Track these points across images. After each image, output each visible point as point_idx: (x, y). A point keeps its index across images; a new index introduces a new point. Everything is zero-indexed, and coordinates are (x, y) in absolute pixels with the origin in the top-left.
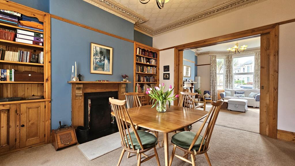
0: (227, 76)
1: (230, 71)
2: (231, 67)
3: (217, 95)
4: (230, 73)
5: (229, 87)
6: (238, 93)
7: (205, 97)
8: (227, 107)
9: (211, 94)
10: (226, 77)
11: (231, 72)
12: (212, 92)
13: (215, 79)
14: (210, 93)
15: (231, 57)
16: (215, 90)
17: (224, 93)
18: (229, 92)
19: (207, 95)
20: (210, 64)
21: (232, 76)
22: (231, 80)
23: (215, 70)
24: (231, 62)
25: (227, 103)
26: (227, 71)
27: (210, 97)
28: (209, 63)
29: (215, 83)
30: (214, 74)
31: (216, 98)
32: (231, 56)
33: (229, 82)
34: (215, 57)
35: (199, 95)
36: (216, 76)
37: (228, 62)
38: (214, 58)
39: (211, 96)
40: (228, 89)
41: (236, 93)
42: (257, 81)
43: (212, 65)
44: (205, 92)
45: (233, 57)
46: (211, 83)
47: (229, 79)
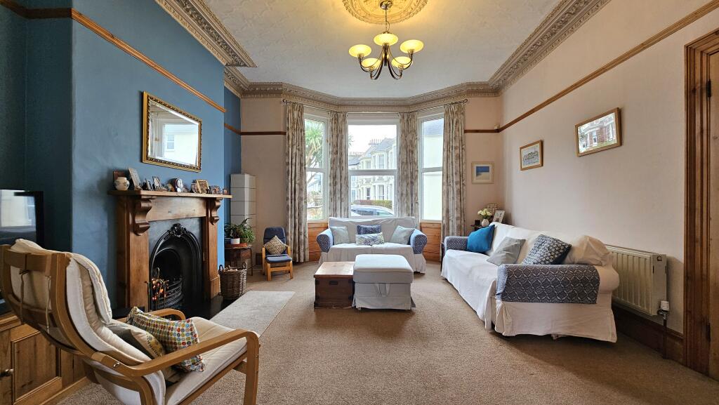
0: (335, 177)
1: (341, 162)
2: (343, 150)
3: (307, 240)
4: (342, 169)
5: (338, 212)
6: (367, 231)
7: (268, 253)
8: (351, 298)
9: (290, 238)
10: (332, 180)
11: (344, 165)
12: (290, 230)
13: (300, 185)
14: (287, 234)
15: (344, 120)
16: (300, 224)
17: (327, 232)
18: (341, 229)
19: (277, 242)
20: (285, 134)
21: (346, 178)
22: (343, 189)
23: (302, 156)
24: (343, 133)
25: (349, 281)
26: (333, 161)
27: (285, 252)
28: (282, 130)
29: (301, 199)
30: (298, 167)
31: (304, 251)
32: (344, 116)
33: (338, 196)
34: (301, 110)
35: (245, 246)
36: (303, 175)
37: (335, 133)
38: (296, 113)
39: (289, 248)
40: (338, 219)
41: (362, 231)
42: (405, 192)
43: (290, 134)
44: (269, 234)
45: (347, 120)
46: (287, 199)
47: (338, 186)
